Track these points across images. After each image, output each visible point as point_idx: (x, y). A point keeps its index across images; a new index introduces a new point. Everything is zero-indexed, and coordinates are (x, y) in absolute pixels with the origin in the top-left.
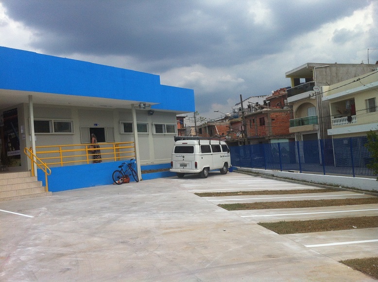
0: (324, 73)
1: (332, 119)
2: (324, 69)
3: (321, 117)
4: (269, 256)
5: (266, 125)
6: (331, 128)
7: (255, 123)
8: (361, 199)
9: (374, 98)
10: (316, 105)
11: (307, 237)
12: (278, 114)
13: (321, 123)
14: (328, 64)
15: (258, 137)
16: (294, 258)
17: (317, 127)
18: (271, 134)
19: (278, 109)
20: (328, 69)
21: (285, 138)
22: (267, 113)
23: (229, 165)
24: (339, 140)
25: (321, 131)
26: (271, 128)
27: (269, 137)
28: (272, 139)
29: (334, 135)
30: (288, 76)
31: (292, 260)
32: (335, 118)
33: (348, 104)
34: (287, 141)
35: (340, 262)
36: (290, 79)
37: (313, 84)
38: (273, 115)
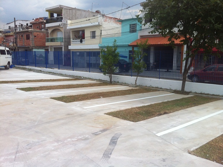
0: (69, 13)
1: (72, 40)
2: (68, 10)
3: (65, 38)
4: (68, 114)
5: (30, 40)
6: (70, 45)
7: (23, 38)
8: (96, 84)
9: (95, 31)
10: (63, 31)
11: (81, 103)
12: (38, 33)
13: (65, 42)
14: (71, 8)
15: (25, 47)
16: (82, 114)
17: (63, 44)
18: (34, 45)
19: (38, 30)
20: (71, 10)
21: (42, 49)
22: (31, 32)
23: (11, 63)
24: (74, 52)
25: (65, 47)
26: (33, 41)
27: (32, 47)
28: (34, 48)
29: (72, 49)
30: (47, 11)
31: (81, 115)
32: (73, 39)
33: (81, 33)
34: (44, 50)
35: (105, 114)
36: (48, 13)
37: (62, 18)
38: (36, 34)
